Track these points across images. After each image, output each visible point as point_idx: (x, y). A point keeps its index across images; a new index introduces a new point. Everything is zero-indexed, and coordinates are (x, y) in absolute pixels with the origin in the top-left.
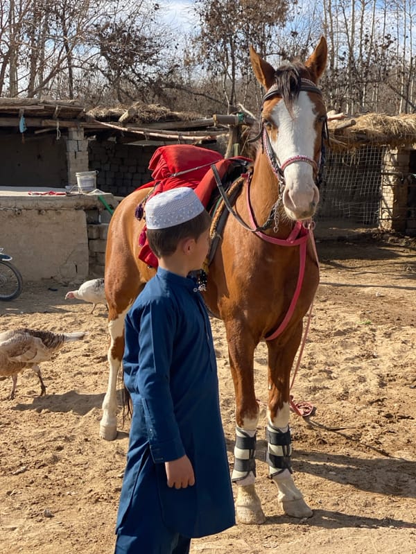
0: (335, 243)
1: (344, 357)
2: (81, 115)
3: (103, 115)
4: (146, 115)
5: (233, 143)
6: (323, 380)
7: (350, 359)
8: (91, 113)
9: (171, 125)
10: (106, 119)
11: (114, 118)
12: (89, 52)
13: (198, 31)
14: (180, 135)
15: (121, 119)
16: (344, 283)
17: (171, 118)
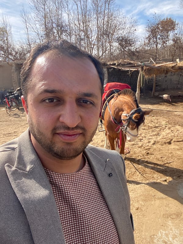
0: (177, 97)
1: (150, 135)
2: (106, 64)
3: (111, 64)
4: (123, 63)
5: (141, 71)
6: (138, 142)
7: (151, 136)
8: (108, 63)
9: (130, 65)
10: (112, 65)
11: (114, 64)
12: (116, 44)
13: (147, 36)
14: (130, 69)
15: (116, 65)
16: (171, 110)
17: (130, 64)
